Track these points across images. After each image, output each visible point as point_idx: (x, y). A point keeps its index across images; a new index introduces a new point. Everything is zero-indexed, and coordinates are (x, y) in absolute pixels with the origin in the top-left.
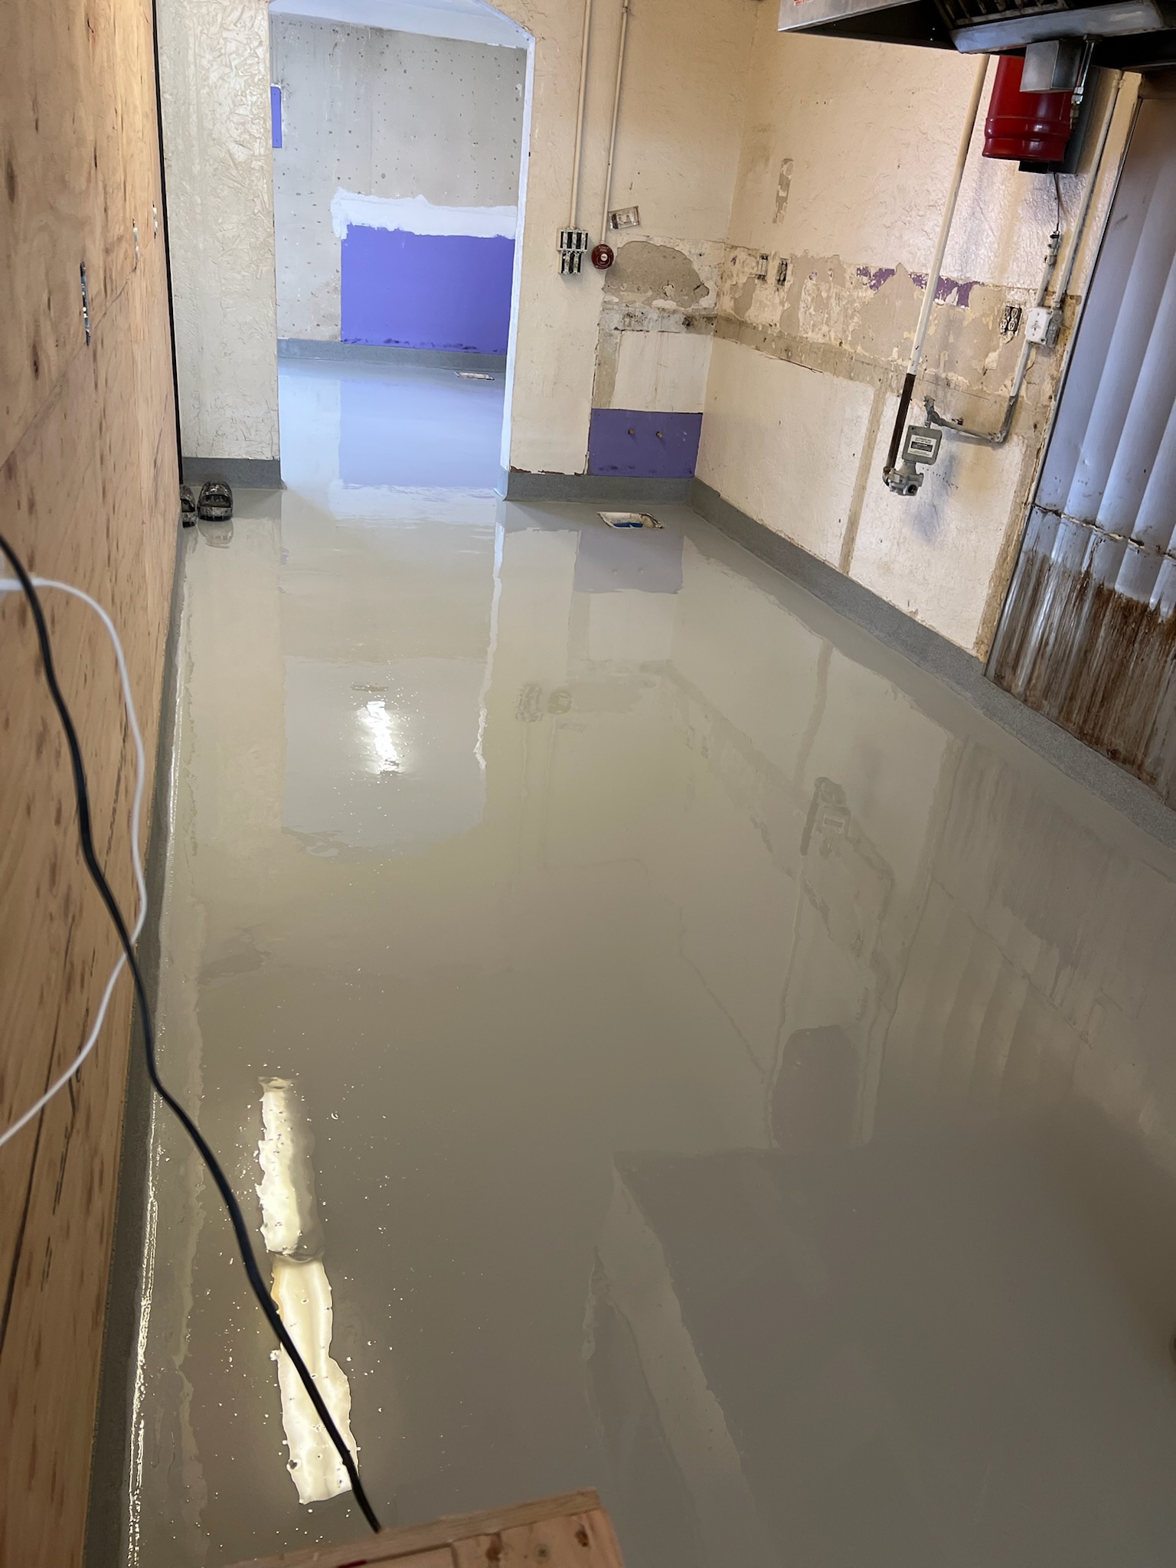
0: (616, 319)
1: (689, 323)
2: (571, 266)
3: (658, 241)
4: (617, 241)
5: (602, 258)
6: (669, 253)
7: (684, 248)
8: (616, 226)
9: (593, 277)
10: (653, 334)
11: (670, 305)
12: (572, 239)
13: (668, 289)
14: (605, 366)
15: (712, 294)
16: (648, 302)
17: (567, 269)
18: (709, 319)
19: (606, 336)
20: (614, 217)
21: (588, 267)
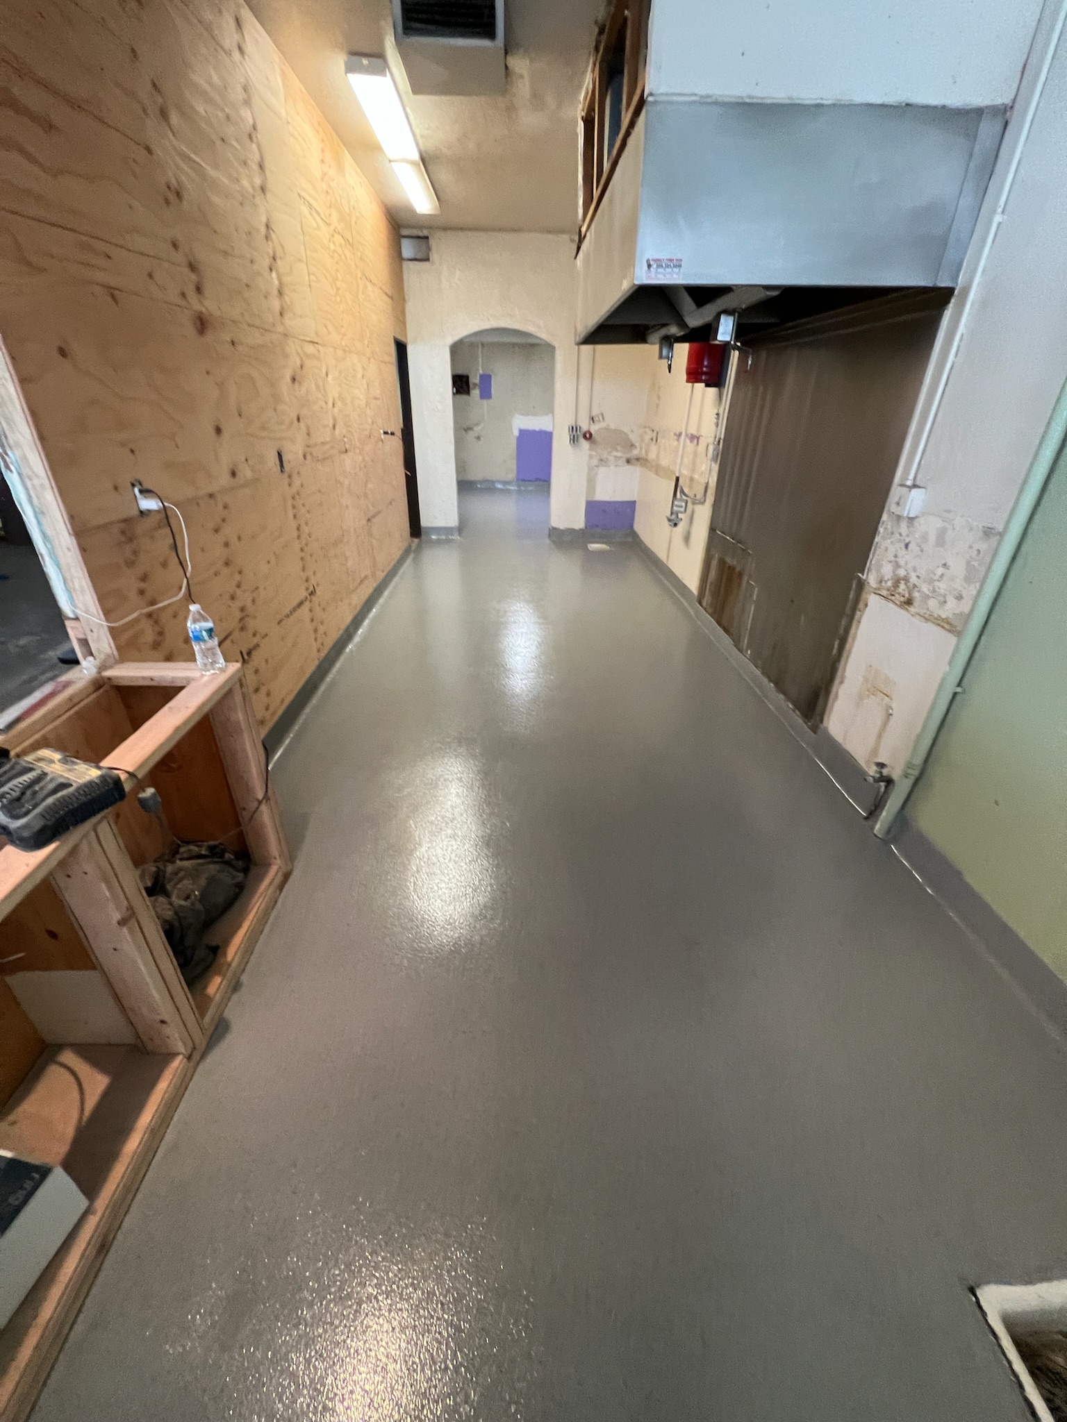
0: (595, 461)
1: (628, 461)
2: (574, 440)
3: (612, 426)
4: (594, 429)
5: (588, 436)
6: (618, 432)
7: (626, 430)
8: (593, 422)
9: (585, 444)
10: (612, 467)
11: (619, 454)
12: (574, 429)
13: (619, 448)
14: (591, 482)
15: (638, 449)
16: (609, 453)
17: (572, 442)
18: (638, 459)
19: (590, 469)
20: (593, 418)
21: (582, 440)
